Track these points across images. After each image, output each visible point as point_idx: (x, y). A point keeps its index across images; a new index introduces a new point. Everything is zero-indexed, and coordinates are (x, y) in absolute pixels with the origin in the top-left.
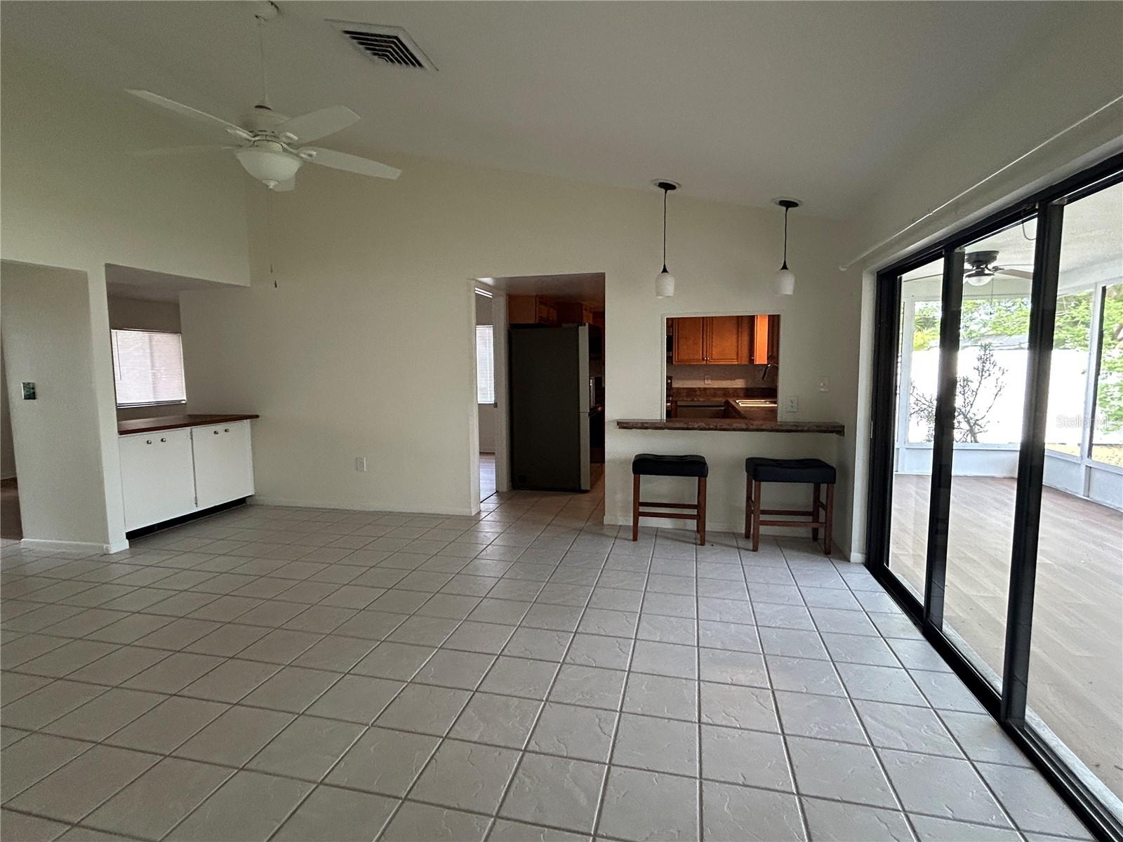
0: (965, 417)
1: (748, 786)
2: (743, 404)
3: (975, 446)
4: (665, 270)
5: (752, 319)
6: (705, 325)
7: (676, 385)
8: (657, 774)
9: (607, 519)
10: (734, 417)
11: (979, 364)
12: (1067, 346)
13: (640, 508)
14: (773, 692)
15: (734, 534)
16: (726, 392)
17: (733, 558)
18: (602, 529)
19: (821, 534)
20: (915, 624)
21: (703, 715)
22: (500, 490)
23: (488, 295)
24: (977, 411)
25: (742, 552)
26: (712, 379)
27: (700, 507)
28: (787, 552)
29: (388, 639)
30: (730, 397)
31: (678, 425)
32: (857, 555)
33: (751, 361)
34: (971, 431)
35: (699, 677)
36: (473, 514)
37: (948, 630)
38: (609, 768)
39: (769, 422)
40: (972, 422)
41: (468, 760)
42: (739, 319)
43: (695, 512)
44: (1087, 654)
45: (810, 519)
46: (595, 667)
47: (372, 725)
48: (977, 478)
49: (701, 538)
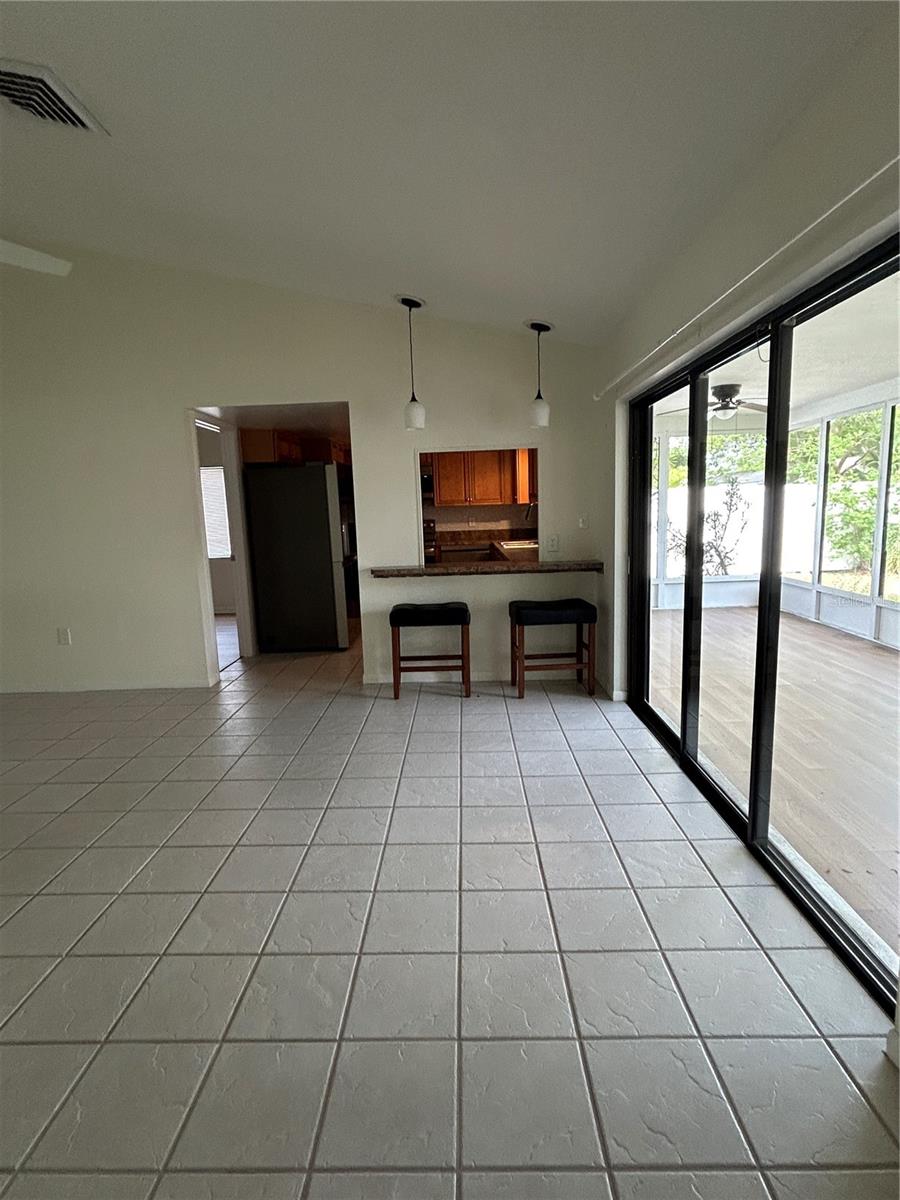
0: (717, 550)
1: (510, 952)
2: (509, 546)
3: (726, 578)
4: (414, 399)
5: (513, 453)
6: (464, 461)
7: (439, 528)
8: (413, 956)
9: (366, 679)
10: (498, 560)
11: (727, 499)
12: (799, 480)
13: (400, 663)
14: (537, 846)
15: (501, 682)
16: (490, 534)
17: (500, 707)
18: (361, 689)
19: (585, 673)
20: (673, 757)
21: (464, 882)
22: (245, 655)
23: (215, 429)
24: (726, 544)
25: (509, 701)
26: (476, 521)
27: (464, 657)
28: (551, 696)
29: (96, 844)
30: (495, 539)
31: (436, 571)
32: (619, 694)
33: (515, 500)
34: (722, 564)
35: (461, 841)
36: (211, 685)
37: (702, 759)
38: (359, 959)
39: (529, 564)
40: (722, 554)
41: (191, 976)
42: (500, 453)
43: (459, 663)
44: (818, 766)
45: (573, 660)
46: (348, 844)
47: (66, 955)
48: (728, 609)
49: (466, 690)
